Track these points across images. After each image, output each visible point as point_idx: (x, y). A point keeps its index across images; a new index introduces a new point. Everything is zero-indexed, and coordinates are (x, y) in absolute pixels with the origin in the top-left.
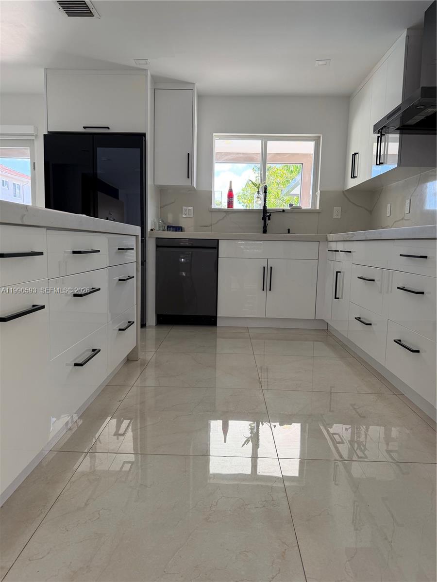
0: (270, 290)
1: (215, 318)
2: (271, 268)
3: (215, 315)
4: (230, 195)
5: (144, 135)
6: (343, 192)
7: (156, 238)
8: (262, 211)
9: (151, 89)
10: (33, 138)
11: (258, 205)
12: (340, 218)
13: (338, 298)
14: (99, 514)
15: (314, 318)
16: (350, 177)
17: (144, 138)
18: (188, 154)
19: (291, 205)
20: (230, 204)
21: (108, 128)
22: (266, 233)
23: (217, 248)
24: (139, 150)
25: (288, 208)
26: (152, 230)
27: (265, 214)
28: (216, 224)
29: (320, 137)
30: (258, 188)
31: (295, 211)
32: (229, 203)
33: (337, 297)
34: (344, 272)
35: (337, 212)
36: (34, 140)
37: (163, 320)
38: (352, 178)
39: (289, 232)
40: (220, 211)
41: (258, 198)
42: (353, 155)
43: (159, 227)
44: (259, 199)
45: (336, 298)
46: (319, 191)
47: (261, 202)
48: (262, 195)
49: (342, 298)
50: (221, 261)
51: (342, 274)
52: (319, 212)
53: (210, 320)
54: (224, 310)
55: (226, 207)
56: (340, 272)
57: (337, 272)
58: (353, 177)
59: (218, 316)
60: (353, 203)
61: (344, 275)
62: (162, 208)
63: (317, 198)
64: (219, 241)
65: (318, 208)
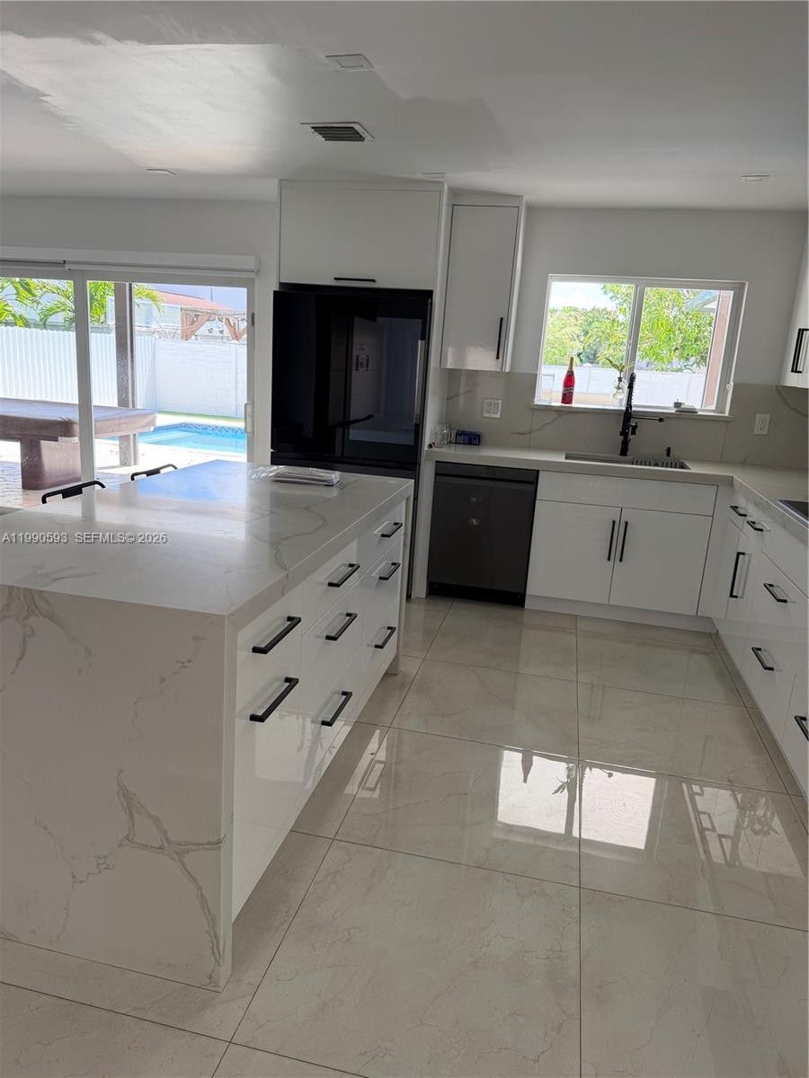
0: (621, 560)
1: (523, 595)
2: (626, 523)
3: (522, 592)
4: (569, 381)
5: (429, 294)
6: (777, 387)
7: (437, 462)
8: (623, 413)
9: (448, 205)
10: (252, 275)
11: (616, 402)
12: (765, 433)
13: (736, 597)
14: (349, 934)
15: (694, 614)
16: (791, 369)
17: (430, 300)
18: (502, 319)
19: (677, 405)
20: (567, 397)
21: (373, 281)
22: (626, 455)
23: (535, 483)
24: (420, 321)
25: (673, 411)
26: (430, 446)
27: (628, 420)
28: (539, 430)
29: (744, 284)
30: (621, 371)
31: (684, 414)
32: (564, 395)
33: (734, 594)
34: (750, 555)
35: (761, 424)
36: (254, 279)
37: (437, 590)
38: (792, 371)
39: (668, 455)
40: (548, 409)
41: (619, 388)
42: (800, 330)
43: (443, 438)
44: (621, 391)
45: (731, 596)
46: (732, 383)
47: (623, 396)
48: (625, 384)
49: (742, 598)
50: (540, 507)
51: (747, 557)
52: (728, 422)
53: (514, 598)
54: (538, 584)
55: (558, 403)
56: (743, 554)
57: (739, 554)
58: (795, 370)
59: (527, 593)
60: (794, 409)
61: (749, 561)
62: (450, 398)
63: (727, 394)
64: (541, 474)
65: (727, 414)
